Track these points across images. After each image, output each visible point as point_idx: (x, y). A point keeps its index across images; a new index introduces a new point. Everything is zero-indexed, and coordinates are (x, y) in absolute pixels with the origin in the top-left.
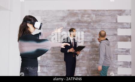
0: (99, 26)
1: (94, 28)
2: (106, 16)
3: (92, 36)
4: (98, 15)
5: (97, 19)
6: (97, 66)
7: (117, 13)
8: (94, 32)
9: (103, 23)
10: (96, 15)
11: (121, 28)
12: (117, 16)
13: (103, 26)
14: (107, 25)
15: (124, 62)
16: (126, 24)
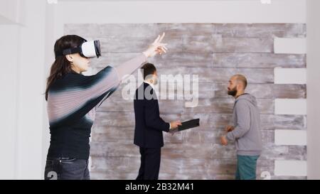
0: (229, 62)
1: (218, 67)
2: (248, 37)
3: (214, 85)
4: (229, 35)
5: (226, 44)
7: (274, 31)
8: (218, 76)
9: (241, 55)
10: (223, 37)
11: (283, 67)
12: (273, 39)
13: (241, 61)
14: (250, 58)
15: (289, 146)
16: (294, 57)
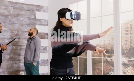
0: (17, 21)
1: (11, 23)
2: (25, 10)
3: (9, 32)
4: (17, 8)
5: (15, 12)
6: (14, 67)
7: (36, 8)
8: (12, 27)
9: (22, 18)
10: (14, 8)
11: (39, 25)
12: (35, 12)
13: (22, 21)
14: (26, 20)
15: (42, 60)
16: (43, 21)
